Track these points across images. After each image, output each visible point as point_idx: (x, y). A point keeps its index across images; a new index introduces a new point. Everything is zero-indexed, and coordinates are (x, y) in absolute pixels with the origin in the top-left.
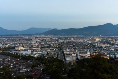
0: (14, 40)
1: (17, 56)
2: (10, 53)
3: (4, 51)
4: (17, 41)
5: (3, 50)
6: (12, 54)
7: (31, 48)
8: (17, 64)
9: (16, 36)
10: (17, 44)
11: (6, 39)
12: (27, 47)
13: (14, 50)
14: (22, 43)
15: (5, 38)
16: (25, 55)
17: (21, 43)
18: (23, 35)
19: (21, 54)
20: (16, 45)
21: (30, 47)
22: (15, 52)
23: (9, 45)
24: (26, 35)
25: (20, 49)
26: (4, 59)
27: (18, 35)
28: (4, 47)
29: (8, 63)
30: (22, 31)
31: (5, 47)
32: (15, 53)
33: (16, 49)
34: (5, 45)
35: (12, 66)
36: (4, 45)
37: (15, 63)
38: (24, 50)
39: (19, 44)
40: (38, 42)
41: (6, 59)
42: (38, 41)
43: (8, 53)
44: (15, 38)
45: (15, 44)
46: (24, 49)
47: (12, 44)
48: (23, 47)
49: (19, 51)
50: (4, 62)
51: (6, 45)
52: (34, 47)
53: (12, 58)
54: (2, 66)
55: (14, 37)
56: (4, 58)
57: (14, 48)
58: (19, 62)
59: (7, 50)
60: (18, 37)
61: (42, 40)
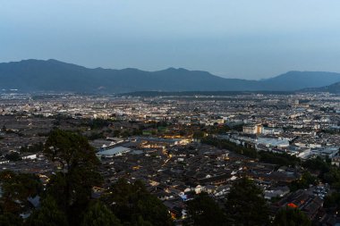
0: (238, 106)
1: (248, 151)
2: (228, 141)
3: (214, 136)
4: (246, 109)
5: (212, 133)
6: (234, 144)
7: (287, 130)
8: (249, 172)
9: (244, 96)
10: (246, 117)
11: (218, 103)
12: (276, 128)
13: (241, 135)
14: (261, 116)
15: (216, 99)
16: (270, 149)
17: (258, 117)
18: (265, 93)
19: (260, 146)
20: (245, 121)
21: (284, 129)
22: (242, 138)
23: (226, 118)
24: (273, 93)
25: (255, 132)
26: (213, 157)
27: (250, 93)
28: (212, 124)
29: (223, 168)
30: (262, 83)
31: (216, 124)
32: (243, 143)
33: (246, 131)
34: (216, 119)
35: (234, 178)
36: (212, 118)
37: (243, 170)
38: (268, 136)
39: (253, 117)
40: (310, 113)
41: (220, 155)
42: (310, 111)
43: (225, 140)
44: (242, 100)
45: (242, 117)
46: (266, 132)
47: (234, 118)
48: (266, 126)
49: (254, 136)
50: (213, 163)
51: (219, 118)
52: (297, 130)
53: (233, 155)
54: (208, 173)
55: (239, 96)
56: (213, 153)
57: (239, 128)
58: (254, 170)
59: (220, 133)
60: (251, 99)
61: (322, 109)
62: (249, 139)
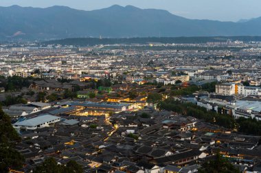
0: (209, 58)
1: (222, 119)
2: (195, 106)
3: (176, 98)
4: (219, 61)
5: (173, 94)
6: (204, 109)
8: (224, 147)
9: (217, 44)
10: (220, 72)
11: (181, 53)
13: (212, 97)
14: (240, 71)
15: (178, 48)
16: (253, 116)
17: (236, 71)
18: (246, 39)
19: (238, 111)
20: (219, 78)
22: (214, 101)
23: (191, 74)
24: (257, 39)
25: (232, 92)
26: (175, 127)
27: (224, 39)
28: (173, 82)
29: (189, 141)
30: (242, 25)
31: (178, 82)
32: (216, 108)
33: (220, 91)
34: (179, 75)
35: (203, 155)
36: (174, 74)
37: (215, 145)
38: (250, 98)
39: (230, 72)
41: (184, 125)
43: (190, 104)
44: (213, 49)
45: (213, 72)
46: (247, 92)
47: (203, 74)
48: (246, 84)
49: (230, 99)
50: (175, 136)
51: (183, 74)
53: (203, 124)
54: (169, 149)
55: (209, 44)
56: (174, 122)
57: (210, 87)
58: (231, 144)
59: (184, 94)
60: (226, 48)
62: (224, 103)
